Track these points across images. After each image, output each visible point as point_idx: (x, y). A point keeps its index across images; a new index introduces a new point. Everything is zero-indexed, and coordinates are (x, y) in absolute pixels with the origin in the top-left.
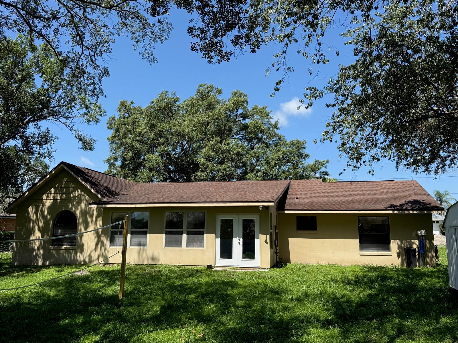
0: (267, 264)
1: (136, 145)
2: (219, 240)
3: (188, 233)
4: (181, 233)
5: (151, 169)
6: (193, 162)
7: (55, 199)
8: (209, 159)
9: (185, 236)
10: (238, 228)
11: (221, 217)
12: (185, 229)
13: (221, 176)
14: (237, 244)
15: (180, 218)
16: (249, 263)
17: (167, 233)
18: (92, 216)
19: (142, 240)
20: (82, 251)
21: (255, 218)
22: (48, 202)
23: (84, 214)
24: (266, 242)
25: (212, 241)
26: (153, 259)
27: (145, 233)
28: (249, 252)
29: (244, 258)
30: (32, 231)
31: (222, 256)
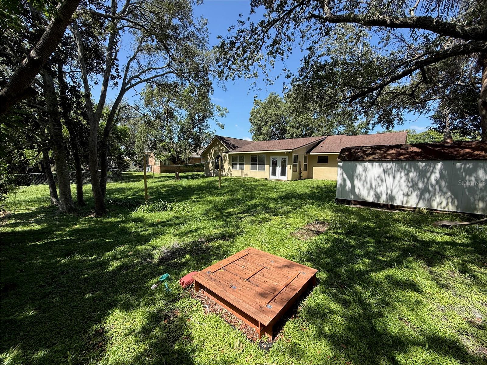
0: (290, 178)
1: (259, 123)
2: (271, 168)
3: (259, 164)
4: (256, 164)
5: (264, 134)
6: (284, 129)
7: (215, 151)
8: (292, 127)
9: (258, 166)
10: (279, 163)
11: (272, 157)
12: (258, 163)
13: (296, 136)
14: (278, 169)
15: (256, 158)
16: (283, 178)
17: (251, 164)
18: (226, 158)
19: (242, 167)
20: (224, 171)
21: (286, 157)
22: (213, 152)
23: (224, 156)
24: (290, 168)
25: (268, 168)
26: (246, 174)
27: (244, 164)
28: (283, 173)
29: (281, 175)
30: (209, 163)
31: (272, 175)
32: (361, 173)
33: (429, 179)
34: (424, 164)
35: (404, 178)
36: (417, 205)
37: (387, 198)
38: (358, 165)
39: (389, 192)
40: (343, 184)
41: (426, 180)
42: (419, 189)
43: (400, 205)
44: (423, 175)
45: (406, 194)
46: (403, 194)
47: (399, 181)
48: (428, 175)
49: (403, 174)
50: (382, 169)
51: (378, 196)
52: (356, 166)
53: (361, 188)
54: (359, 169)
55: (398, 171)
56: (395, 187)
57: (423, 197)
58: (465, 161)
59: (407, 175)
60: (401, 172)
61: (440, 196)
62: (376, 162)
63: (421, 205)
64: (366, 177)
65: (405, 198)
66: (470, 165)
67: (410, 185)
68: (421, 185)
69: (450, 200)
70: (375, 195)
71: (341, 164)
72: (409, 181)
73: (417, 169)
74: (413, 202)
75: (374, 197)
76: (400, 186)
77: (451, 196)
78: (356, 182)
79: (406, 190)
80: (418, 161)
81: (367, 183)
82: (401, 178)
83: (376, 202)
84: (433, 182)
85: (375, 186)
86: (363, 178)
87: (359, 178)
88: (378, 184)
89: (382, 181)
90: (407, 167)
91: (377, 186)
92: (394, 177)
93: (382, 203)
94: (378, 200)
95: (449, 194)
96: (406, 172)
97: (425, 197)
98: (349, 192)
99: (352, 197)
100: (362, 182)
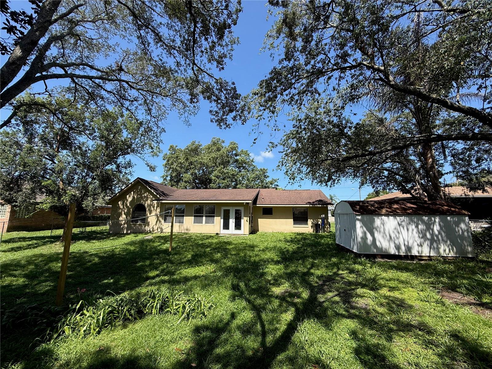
0: (247, 232)
1: (178, 169)
2: (222, 220)
3: (206, 216)
4: (202, 216)
5: (186, 182)
6: (209, 179)
7: (134, 197)
8: (218, 177)
9: (204, 218)
10: (232, 214)
11: (223, 208)
12: (204, 214)
13: (224, 186)
14: (232, 222)
15: (202, 209)
16: (238, 232)
17: (195, 216)
18: (154, 207)
19: (181, 220)
20: (148, 225)
21: (242, 209)
22: (130, 199)
23: (150, 206)
24: (247, 221)
25: (219, 221)
26: (187, 230)
27: (183, 216)
28: (238, 226)
29: (235, 229)
30: (120, 214)
31: (224, 229)
32: (379, 226)
33: (433, 230)
34: (427, 218)
35: (415, 230)
36: (430, 254)
37: (406, 250)
38: (376, 219)
39: (406, 243)
40: (364, 237)
41: (431, 231)
42: (428, 239)
43: (417, 254)
44: (429, 227)
45: (419, 244)
46: (418, 245)
47: (412, 233)
48: (432, 227)
49: (414, 227)
50: (396, 222)
51: (398, 248)
52: (374, 219)
53: (382, 240)
54: (378, 221)
55: (410, 223)
56: (410, 238)
57: (432, 247)
58: (452, 216)
59: (417, 227)
60: (412, 225)
61: (444, 245)
62: (391, 215)
63: (432, 254)
64: (384, 229)
65: (420, 248)
66: (456, 219)
67: (421, 236)
68: (428, 236)
69: (450, 247)
70: (395, 247)
71: (359, 217)
72: (419, 232)
73: (423, 222)
74: (426, 251)
75: (395, 248)
76: (414, 237)
77: (450, 244)
78: (376, 235)
79: (419, 241)
80: (423, 215)
81: (386, 236)
82: (413, 230)
83: (397, 254)
84: (437, 233)
85: (394, 238)
86: (382, 230)
87: (378, 229)
88: (396, 236)
89: (398, 233)
90: (415, 220)
91: (395, 238)
92: (408, 230)
93: (402, 254)
94: (399, 252)
95: (449, 242)
96: (415, 224)
97: (434, 247)
98: (371, 245)
99: (375, 250)
100: (382, 234)
